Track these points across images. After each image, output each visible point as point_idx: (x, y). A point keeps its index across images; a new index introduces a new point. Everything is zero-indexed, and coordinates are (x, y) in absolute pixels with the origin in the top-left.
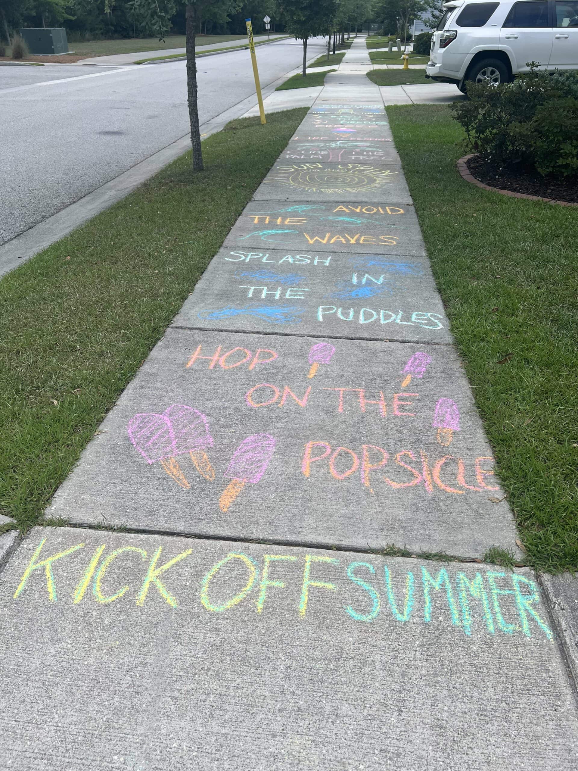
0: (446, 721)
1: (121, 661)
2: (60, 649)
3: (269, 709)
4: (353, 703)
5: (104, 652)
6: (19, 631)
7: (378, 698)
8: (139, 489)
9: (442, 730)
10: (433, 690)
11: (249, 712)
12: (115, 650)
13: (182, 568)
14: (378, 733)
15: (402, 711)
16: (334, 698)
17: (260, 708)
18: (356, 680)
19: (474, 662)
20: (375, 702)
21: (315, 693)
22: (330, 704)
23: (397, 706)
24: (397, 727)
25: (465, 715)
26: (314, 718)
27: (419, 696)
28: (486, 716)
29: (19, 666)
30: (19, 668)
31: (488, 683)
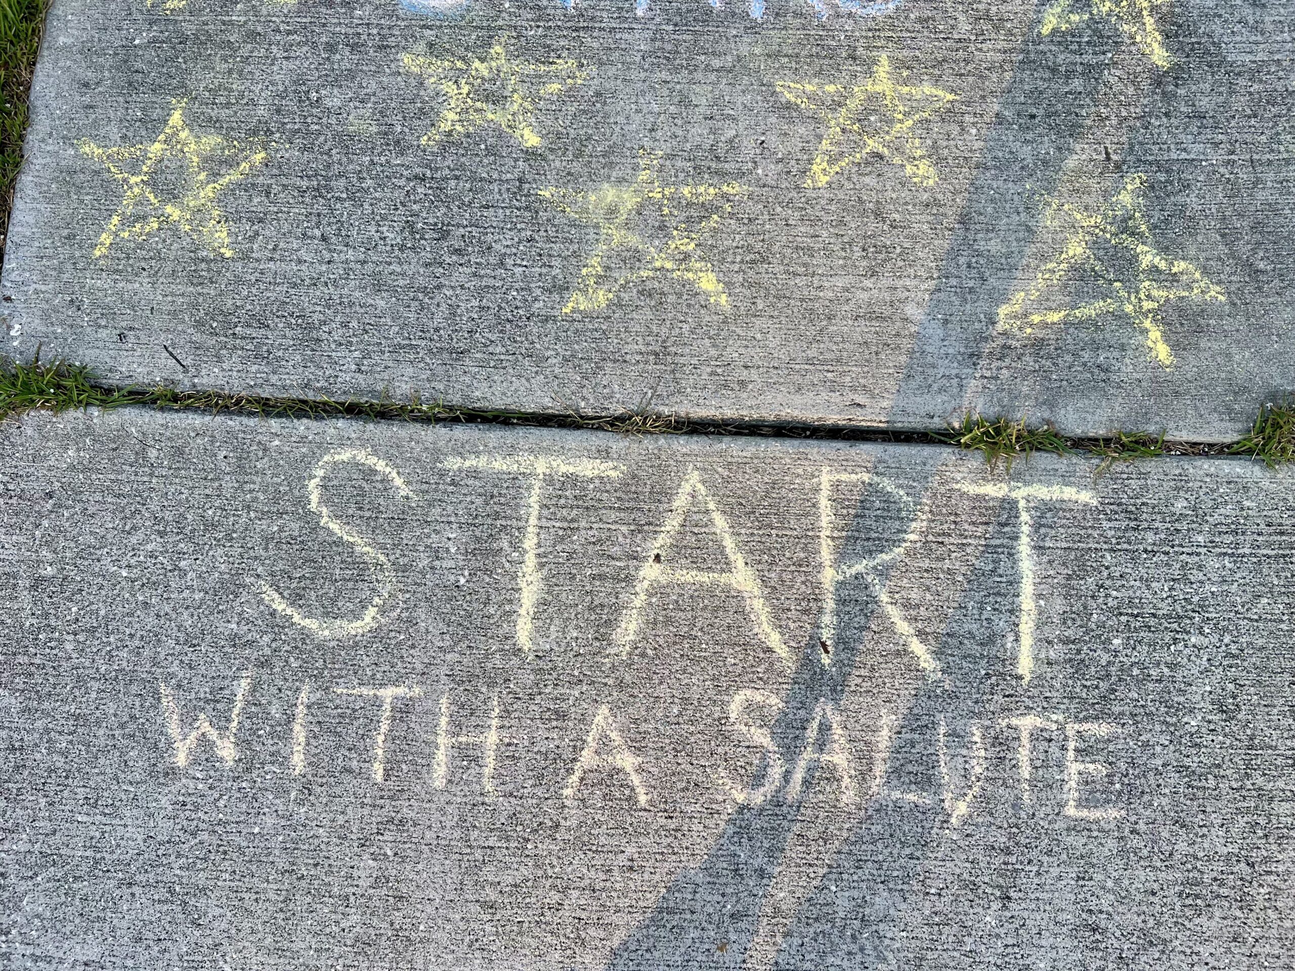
0: (1108, 913)
1: (341, 819)
2: (181, 798)
3: (709, 915)
4: (899, 887)
5: (292, 797)
6: (64, 754)
7: (958, 871)
8: (252, 239)
9: (1098, 936)
10: (1084, 841)
11: (664, 926)
12: (319, 789)
13: (437, 532)
14: (956, 954)
15: (1009, 898)
16: (855, 877)
17: (688, 916)
18: (907, 828)
19: (1187, 762)
20: (949, 881)
21: (811, 870)
22: (847, 894)
23: (1000, 887)
24: (998, 936)
25: (1152, 899)
26: (812, 930)
27: (1051, 859)
28: (1197, 896)
29: (97, 849)
30: (98, 856)
31: (1214, 815)
